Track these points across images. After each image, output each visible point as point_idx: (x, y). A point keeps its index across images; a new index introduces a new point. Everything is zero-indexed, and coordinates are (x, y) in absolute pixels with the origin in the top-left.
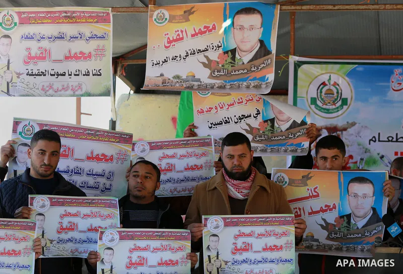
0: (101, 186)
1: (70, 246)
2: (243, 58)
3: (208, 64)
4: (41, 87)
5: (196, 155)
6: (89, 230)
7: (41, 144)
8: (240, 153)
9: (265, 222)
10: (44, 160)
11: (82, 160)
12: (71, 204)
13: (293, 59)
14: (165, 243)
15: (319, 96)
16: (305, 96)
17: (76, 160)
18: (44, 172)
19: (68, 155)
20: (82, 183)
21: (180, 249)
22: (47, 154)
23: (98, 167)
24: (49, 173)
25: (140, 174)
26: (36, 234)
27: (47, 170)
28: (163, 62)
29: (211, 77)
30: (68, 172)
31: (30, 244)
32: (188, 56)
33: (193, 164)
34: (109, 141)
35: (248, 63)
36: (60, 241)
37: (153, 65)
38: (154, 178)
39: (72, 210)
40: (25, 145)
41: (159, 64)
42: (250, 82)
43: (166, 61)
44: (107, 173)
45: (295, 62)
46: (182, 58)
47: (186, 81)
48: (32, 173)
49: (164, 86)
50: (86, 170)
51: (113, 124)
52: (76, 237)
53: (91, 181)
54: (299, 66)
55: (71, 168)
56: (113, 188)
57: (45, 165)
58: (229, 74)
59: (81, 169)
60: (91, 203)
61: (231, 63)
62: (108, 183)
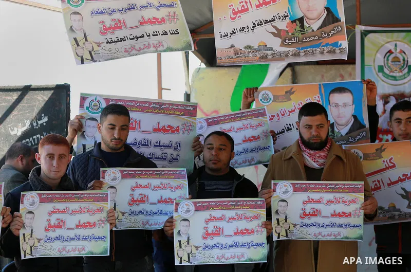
0: (169, 157)
1: (141, 218)
2: (312, 26)
3: (278, 33)
4: (124, 50)
5: (252, 127)
6: (160, 202)
7: (110, 118)
8: (318, 123)
9: (334, 189)
10: (114, 134)
11: (149, 132)
12: (141, 176)
13: (359, 28)
14: (240, 212)
15: (386, 65)
16: (372, 64)
17: (144, 132)
18: (115, 146)
19: (135, 127)
20: (150, 155)
21: (256, 218)
22: (117, 128)
23: (165, 138)
24: (119, 146)
25: (215, 146)
26: (109, 206)
27: (117, 143)
28: (231, 34)
29: (283, 45)
30: (136, 145)
31: (104, 215)
32: (255, 26)
33: (250, 136)
34: (174, 114)
35: (318, 29)
36: (132, 213)
37: (221, 37)
38: (229, 149)
39: (143, 182)
40: (93, 119)
41: (227, 35)
42: (324, 48)
43: (233, 33)
44: (174, 145)
45: (361, 31)
46: (250, 30)
47: (258, 50)
48: (103, 147)
49: (237, 57)
50: (154, 142)
51: (188, 97)
52: (147, 209)
53: (158, 152)
54: (366, 35)
55: (138, 141)
56: (181, 158)
57: (115, 139)
58: (300, 42)
59: (148, 141)
60: (161, 175)
61: (300, 31)
62: (175, 154)
